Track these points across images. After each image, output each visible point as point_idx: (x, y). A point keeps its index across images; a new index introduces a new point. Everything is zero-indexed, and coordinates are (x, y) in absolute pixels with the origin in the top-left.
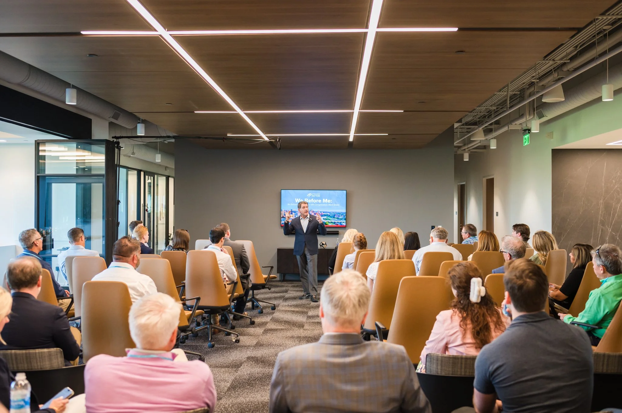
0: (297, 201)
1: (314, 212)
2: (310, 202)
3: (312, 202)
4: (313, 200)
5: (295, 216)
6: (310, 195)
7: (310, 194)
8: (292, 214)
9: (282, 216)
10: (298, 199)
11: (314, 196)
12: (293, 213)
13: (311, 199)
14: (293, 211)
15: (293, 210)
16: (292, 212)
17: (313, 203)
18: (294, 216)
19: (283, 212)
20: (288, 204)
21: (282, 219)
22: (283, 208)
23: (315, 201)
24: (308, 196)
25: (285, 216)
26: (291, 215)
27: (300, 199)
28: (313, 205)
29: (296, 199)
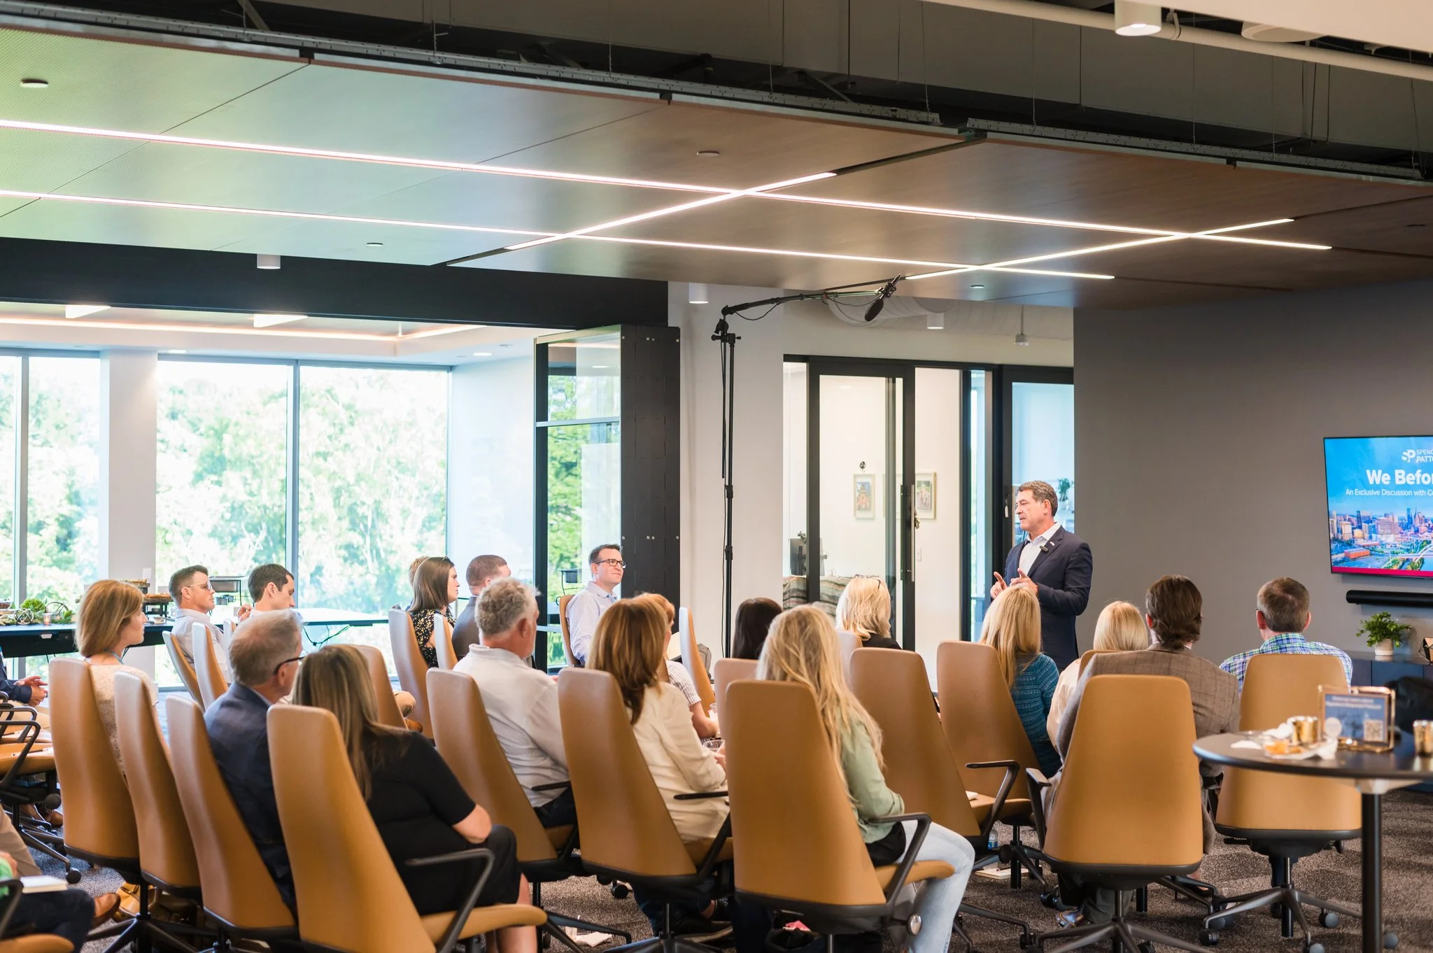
0: (1371, 482)
1: (1426, 521)
2: (1413, 483)
3: (1418, 483)
4: (1422, 473)
5: (1371, 537)
6: (1410, 457)
7: (1411, 454)
8: (1360, 527)
9: (1332, 536)
10: (1374, 471)
11: (1422, 459)
12: (1363, 524)
13: (1414, 473)
14: (1365, 517)
15: (1362, 514)
16: (1359, 518)
17: (1422, 486)
18: (1367, 535)
19: (1335, 521)
20: (1348, 492)
21: (1333, 546)
22: (1336, 508)
23: (1426, 479)
24: (1404, 459)
25: (1340, 538)
26: (1357, 532)
27: (1380, 472)
28: (1421, 493)
29: (1368, 472)
